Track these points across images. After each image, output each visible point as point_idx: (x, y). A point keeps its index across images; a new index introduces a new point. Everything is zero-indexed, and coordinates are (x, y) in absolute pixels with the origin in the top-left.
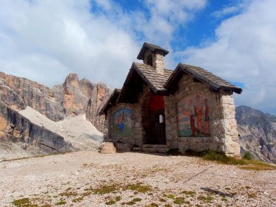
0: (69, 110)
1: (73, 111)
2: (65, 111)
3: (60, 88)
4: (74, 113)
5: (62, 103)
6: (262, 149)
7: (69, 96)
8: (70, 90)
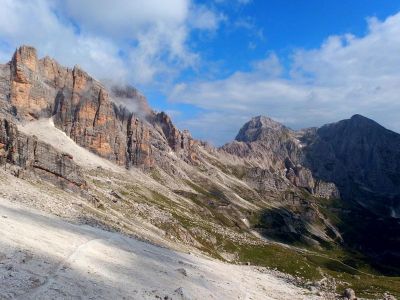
0: (23, 109)
1: (31, 111)
2: (14, 111)
3: (5, 69)
4: (32, 115)
5: (9, 96)
6: (287, 172)
7: (22, 85)
8: (24, 75)
